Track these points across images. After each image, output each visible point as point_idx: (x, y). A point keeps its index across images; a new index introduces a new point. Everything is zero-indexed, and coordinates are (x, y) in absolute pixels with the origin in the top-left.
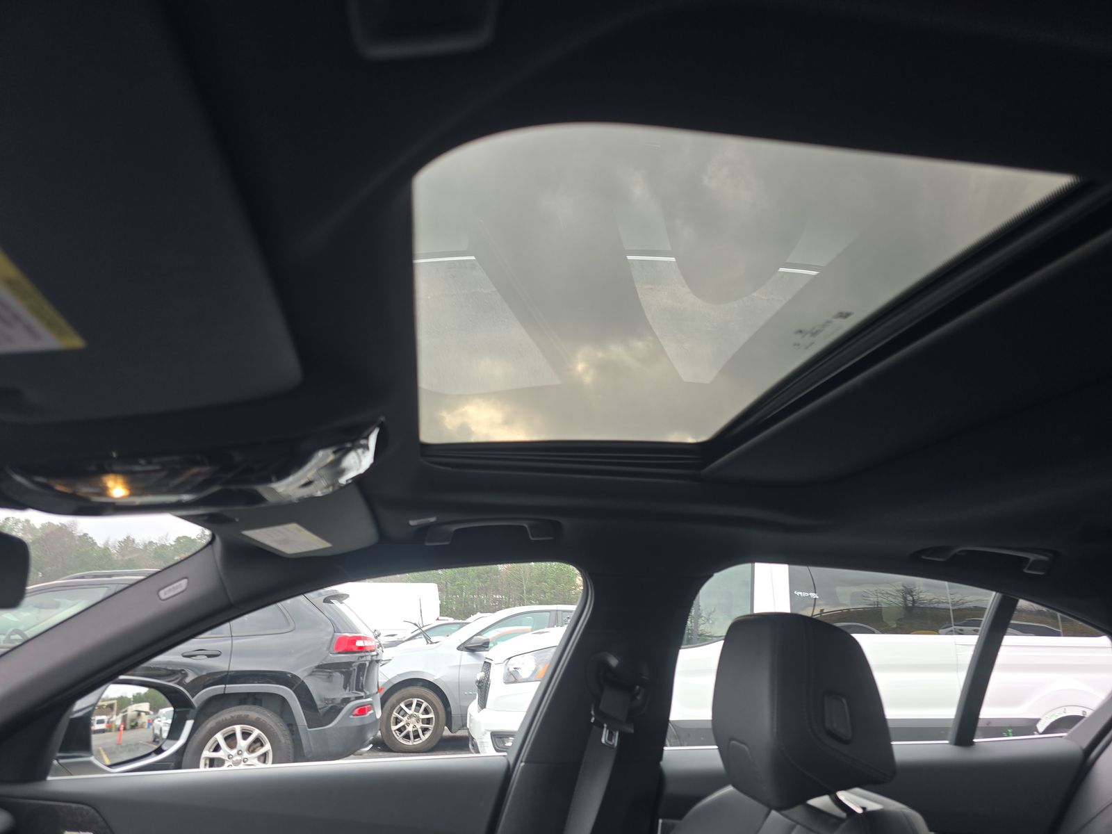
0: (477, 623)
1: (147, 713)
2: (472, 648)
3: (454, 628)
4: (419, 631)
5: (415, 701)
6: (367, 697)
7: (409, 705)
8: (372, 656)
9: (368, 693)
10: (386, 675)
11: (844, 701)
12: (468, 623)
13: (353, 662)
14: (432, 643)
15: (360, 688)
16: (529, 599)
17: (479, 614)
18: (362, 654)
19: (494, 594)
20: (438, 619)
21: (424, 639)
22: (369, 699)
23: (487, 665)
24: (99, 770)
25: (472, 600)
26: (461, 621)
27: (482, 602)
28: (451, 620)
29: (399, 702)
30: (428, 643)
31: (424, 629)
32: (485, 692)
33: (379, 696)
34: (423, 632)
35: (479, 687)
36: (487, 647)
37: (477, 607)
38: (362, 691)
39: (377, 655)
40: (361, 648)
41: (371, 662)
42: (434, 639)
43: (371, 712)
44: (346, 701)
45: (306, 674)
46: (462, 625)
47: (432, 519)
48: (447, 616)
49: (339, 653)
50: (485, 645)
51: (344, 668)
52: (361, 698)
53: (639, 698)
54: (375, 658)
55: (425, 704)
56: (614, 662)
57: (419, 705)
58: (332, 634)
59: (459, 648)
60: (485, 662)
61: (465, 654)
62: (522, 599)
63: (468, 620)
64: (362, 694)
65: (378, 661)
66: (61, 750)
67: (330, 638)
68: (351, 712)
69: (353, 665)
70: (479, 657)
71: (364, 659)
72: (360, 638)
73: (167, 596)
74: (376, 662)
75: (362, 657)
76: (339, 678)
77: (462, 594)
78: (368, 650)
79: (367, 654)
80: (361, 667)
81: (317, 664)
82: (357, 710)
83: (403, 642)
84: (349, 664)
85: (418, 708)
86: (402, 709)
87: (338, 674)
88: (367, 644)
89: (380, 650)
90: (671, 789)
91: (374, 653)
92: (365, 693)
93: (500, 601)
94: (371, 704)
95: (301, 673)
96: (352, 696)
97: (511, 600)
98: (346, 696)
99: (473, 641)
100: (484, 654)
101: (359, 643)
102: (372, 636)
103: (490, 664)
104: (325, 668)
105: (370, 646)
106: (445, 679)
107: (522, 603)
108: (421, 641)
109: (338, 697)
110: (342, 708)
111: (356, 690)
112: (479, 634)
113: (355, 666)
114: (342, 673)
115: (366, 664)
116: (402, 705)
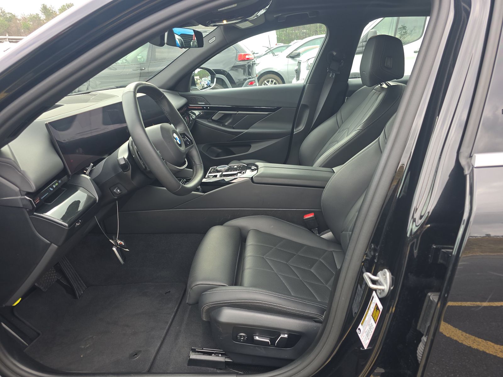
0: (295, 45)
1: (199, 79)
2: (292, 56)
3: (284, 48)
4: (269, 50)
5: (270, 80)
6: (253, 78)
7: (268, 82)
8: (253, 62)
9: (253, 77)
10: (258, 69)
11: (392, 59)
12: (290, 46)
13: (246, 65)
14: (275, 55)
15: (249, 74)
16: (320, 31)
17: (295, 41)
18: (249, 61)
19: (302, 29)
20: (276, 45)
21: (272, 54)
22: (254, 79)
23: (299, 63)
24: (199, 90)
25: (292, 34)
26: (287, 45)
27: (296, 34)
28: (282, 45)
29: (264, 81)
30: (274, 56)
31: (271, 49)
32: (299, 74)
33: (256, 78)
34: (271, 51)
35: (296, 72)
36: (299, 56)
37: (294, 37)
38: (251, 76)
39: (254, 61)
40: (248, 59)
41: (252, 64)
42: (276, 54)
43: (255, 83)
44: (245, 80)
45: (229, 69)
46: (288, 46)
47: (280, 15)
48: (280, 43)
49: (240, 61)
50: (298, 55)
51: (243, 67)
52: (250, 78)
53: (342, 64)
54: (254, 63)
55: (274, 81)
56: (335, 53)
57: (272, 81)
58: (236, 53)
59: (287, 57)
60: (298, 62)
61: (290, 59)
62: (317, 31)
63: (290, 44)
64: (251, 77)
65: (255, 64)
66: (191, 86)
67: (235, 55)
68: (248, 84)
69: (246, 66)
70: (296, 60)
71: (250, 63)
72: (247, 55)
73: (211, 42)
74: (254, 64)
75: (249, 62)
76: (241, 71)
77: (287, 31)
78: (251, 59)
79: (251, 61)
80: (249, 66)
81: (232, 66)
82: (250, 83)
83: (262, 56)
84: (244, 65)
85: (272, 83)
86: (265, 83)
87: (240, 69)
88: (250, 57)
89: (255, 59)
90: (350, 89)
91: (253, 61)
92: (252, 76)
93: (306, 33)
94: (255, 81)
95: (227, 69)
96: (247, 78)
97: (311, 32)
98: (245, 78)
99: (293, 53)
100: (298, 59)
101: (247, 57)
102: (251, 53)
103: (300, 62)
104: (235, 68)
105: (251, 58)
106: (282, 71)
107: (317, 34)
108: (270, 55)
109: (242, 78)
110: (244, 83)
111: (248, 75)
112: (296, 50)
113: (247, 66)
114: (242, 69)
115: (251, 65)
116: (266, 82)
